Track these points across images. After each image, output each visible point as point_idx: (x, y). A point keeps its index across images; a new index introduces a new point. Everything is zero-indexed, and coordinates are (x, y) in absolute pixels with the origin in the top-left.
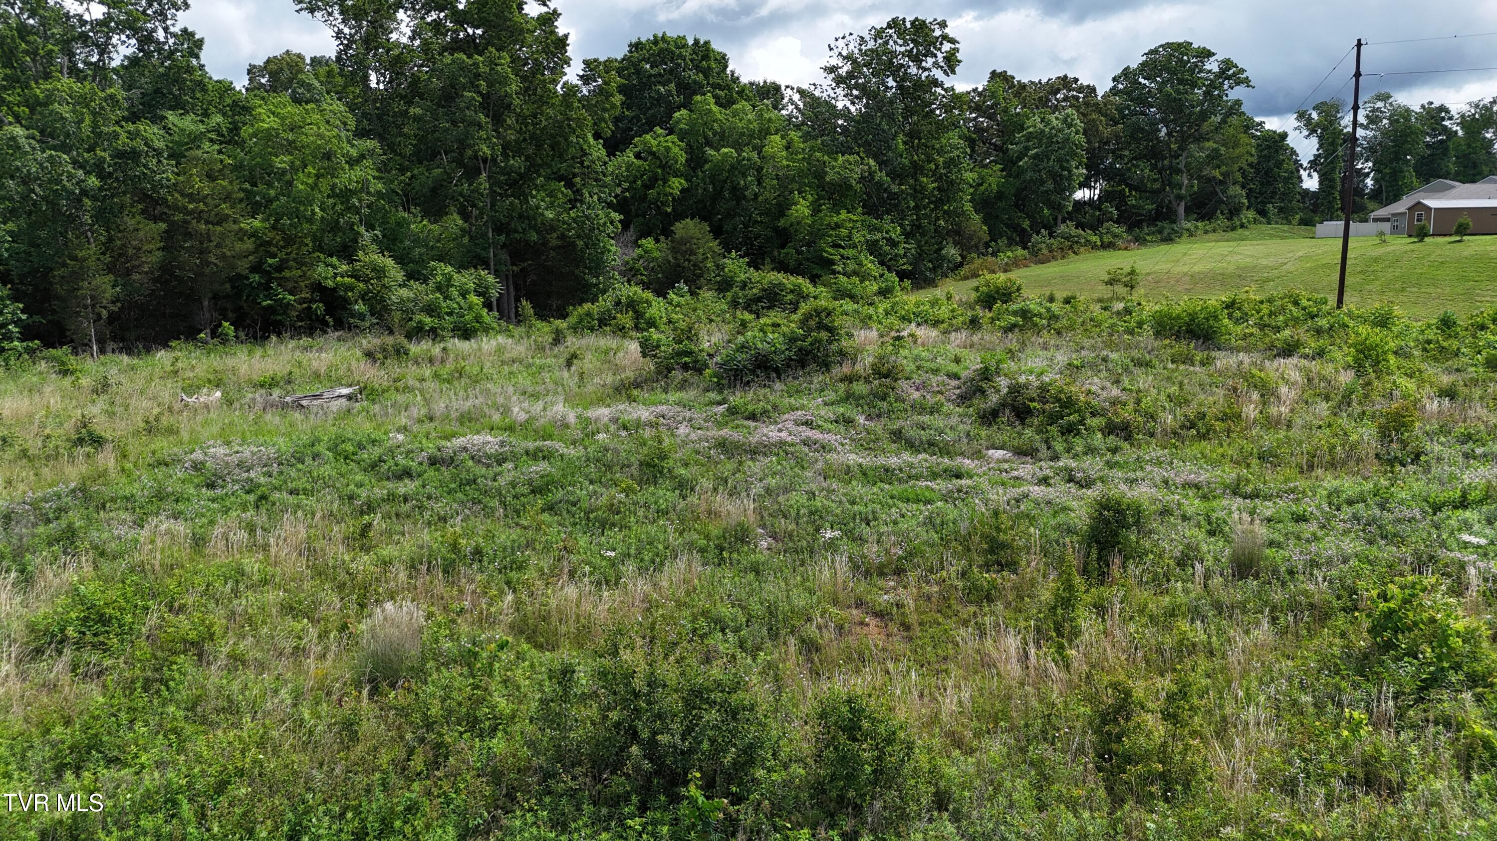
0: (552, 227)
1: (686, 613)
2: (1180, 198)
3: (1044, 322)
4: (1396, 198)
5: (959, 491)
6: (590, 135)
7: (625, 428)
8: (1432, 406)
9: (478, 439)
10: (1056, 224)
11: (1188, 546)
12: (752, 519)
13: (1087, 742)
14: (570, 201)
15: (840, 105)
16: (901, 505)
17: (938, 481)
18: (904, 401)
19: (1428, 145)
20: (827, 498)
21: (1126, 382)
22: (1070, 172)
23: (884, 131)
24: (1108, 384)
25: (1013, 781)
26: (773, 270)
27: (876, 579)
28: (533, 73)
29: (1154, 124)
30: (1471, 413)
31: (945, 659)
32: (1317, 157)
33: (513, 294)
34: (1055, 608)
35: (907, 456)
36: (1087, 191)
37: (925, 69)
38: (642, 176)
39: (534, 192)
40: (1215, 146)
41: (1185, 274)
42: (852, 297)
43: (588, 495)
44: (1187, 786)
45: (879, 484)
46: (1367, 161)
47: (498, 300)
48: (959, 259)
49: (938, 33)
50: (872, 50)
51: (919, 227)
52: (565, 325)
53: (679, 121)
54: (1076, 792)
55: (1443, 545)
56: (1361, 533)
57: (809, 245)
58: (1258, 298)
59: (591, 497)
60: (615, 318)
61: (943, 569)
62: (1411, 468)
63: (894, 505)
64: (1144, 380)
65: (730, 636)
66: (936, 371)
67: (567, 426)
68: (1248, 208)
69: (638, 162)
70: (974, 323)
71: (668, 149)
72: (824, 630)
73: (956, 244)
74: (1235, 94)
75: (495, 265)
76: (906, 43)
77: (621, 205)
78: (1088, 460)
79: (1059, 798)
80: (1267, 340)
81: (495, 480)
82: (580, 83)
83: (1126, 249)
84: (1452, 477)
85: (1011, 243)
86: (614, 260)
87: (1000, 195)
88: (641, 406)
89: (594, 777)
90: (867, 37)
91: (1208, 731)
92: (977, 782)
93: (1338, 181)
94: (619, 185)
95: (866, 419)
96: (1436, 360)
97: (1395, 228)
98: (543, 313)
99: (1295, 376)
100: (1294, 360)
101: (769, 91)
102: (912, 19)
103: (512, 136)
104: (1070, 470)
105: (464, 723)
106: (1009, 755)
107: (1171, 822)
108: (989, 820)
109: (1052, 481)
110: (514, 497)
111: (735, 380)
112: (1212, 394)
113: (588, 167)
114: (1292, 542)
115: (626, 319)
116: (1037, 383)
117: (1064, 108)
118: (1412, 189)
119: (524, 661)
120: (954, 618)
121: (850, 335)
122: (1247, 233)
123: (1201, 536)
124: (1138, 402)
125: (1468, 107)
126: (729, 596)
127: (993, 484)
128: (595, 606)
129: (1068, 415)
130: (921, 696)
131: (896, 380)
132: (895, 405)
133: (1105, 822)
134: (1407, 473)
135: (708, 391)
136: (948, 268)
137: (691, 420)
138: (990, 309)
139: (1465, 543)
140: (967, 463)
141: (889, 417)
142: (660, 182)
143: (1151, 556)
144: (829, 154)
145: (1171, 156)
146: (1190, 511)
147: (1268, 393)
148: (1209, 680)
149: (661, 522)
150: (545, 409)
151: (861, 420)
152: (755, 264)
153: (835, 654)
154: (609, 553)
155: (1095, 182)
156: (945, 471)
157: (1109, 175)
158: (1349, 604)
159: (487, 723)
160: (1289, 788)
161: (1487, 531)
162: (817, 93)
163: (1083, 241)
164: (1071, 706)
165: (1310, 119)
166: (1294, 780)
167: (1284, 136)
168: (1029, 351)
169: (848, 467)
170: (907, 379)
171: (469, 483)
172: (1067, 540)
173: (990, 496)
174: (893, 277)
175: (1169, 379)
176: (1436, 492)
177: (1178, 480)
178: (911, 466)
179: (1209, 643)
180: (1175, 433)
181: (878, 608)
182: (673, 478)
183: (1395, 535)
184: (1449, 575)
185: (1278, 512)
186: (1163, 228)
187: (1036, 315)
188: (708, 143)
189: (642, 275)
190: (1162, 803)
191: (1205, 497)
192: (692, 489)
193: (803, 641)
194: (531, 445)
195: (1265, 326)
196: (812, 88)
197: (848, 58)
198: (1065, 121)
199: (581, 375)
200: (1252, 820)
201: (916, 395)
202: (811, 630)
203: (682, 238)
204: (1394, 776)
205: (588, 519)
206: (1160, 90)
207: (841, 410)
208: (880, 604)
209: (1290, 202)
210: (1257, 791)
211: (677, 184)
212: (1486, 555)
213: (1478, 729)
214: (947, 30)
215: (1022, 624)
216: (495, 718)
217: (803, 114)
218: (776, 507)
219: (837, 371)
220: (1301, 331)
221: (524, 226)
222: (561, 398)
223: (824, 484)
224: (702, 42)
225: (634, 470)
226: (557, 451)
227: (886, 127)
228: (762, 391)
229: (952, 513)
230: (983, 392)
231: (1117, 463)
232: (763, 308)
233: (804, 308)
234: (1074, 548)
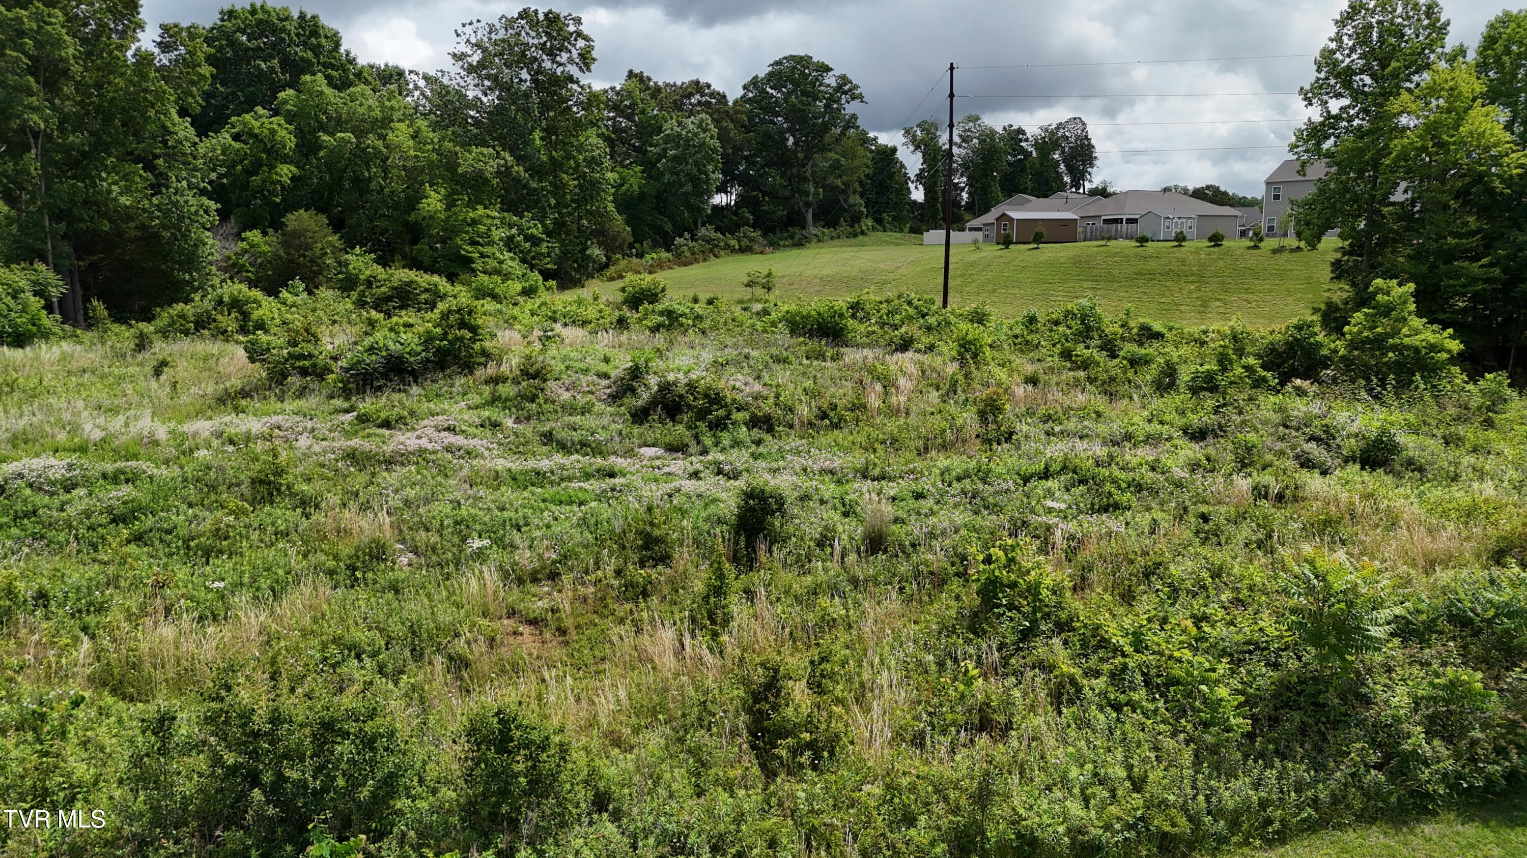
0: (128, 215)
1: (315, 642)
2: (808, 205)
3: (690, 322)
4: (986, 210)
5: (613, 490)
6: (173, 112)
7: (232, 442)
8: (1020, 391)
9: (37, 463)
10: (696, 227)
11: (826, 528)
12: (388, 535)
13: (740, 724)
14: (152, 186)
15: (471, 94)
16: (553, 508)
17: (592, 482)
18: (553, 402)
19: (1009, 164)
20: (474, 506)
21: (767, 378)
22: (707, 175)
23: (519, 125)
24: (750, 380)
25: (672, 772)
26: (404, 267)
27: (529, 585)
28: (97, 35)
29: (781, 132)
30: (1050, 396)
31: (603, 659)
32: (922, 170)
33: (80, 292)
34: (708, 596)
35: (559, 458)
36: (724, 196)
37: (560, 64)
38: (242, 161)
39: (104, 175)
40: (837, 156)
41: (815, 277)
42: (495, 297)
43: (186, 520)
44: (832, 753)
45: (530, 488)
46: (962, 176)
47: (61, 301)
48: (604, 259)
49: (572, 28)
50: (503, 41)
51: (563, 224)
52: (152, 329)
53: (285, 102)
54: (731, 774)
55: (1033, 512)
56: (968, 506)
57: (443, 241)
58: (878, 299)
59: (191, 523)
60: (215, 320)
61: (598, 568)
62: (1005, 446)
63: (547, 508)
64: (782, 375)
65: (367, 661)
66: (586, 371)
67: (156, 443)
68: (867, 217)
69: (237, 145)
70: (622, 323)
71: (273, 132)
72: (473, 645)
73: (600, 244)
74: (851, 108)
75: (55, 258)
76: (539, 35)
77: (217, 192)
78: (735, 452)
79: (717, 782)
80: (887, 337)
81: (62, 510)
82: (157, 51)
83: (762, 253)
84: (1038, 452)
85: (655, 246)
86: (212, 254)
87: (642, 196)
88: (251, 418)
89: (203, 836)
90: (498, 26)
91: (850, 697)
92: (637, 778)
93: (940, 195)
94: (214, 170)
95: (515, 422)
96: (1022, 351)
97: (986, 236)
98: (121, 315)
99: (913, 369)
100: (909, 354)
101: (391, 76)
102: (546, 11)
103: (69, 107)
104: (718, 463)
105: (29, 798)
106: (667, 746)
107: (818, 789)
108: (650, 814)
109: (702, 475)
110: (89, 529)
111: (364, 385)
112: (841, 387)
113: (174, 148)
114: (913, 518)
115: (230, 322)
116: (686, 381)
117: (698, 112)
118: (998, 202)
119: (108, 716)
120: (611, 618)
121: (493, 336)
122: (866, 239)
123: (837, 517)
124: (777, 396)
125: (1040, 131)
126: (365, 619)
127: (646, 481)
128: (199, 645)
129: (717, 410)
130: (578, 700)
131: (545, 381)
132: (544, 406)
133: (759, 798)
134: (1003, 450)
135: (333, 398)
136: (594, 269)
137: (313, 430)
138: (638, 312)
139: (1049, 508)
140: (620, 462)
141: (538, 419)
142: (265, 168)
143: (794, 540)
144: (462, 146)
145: (799, 165)
146: (827, 495)
147: (888, 384)
148: (848, 651)
149: (280, 545)
150: (127, 425)
151: (509, 423)
152: (383, 262)
153: (486, 668)
154: (216, 584)
155: (732, 187)
156: (598, 471)
157: (744, 179)
158: (961, 569)
159: (62, 794)
160: (918, 741)
161: (1066, 497)
162: (445, 81)
163: (722, 244)
164: (725, 691)
165: (914, 136)
166: (921, 735)
167: (894, 150)
168: (676, 350)
169: (497, 472)
170: (556, 379)
171: (26, 515)
172: (718, 530)
173: (644, 492)
174: (536, 277)
175: (804, 374)
176: (1025, 466)
177: (815, 467)
178: (563, 467)
179: (847, 616)
180: (811, 424)
181: (532, 616)
182: (293, 495)
183: (995, 505)
184: (1038, 537)
185: (901, 491)
186: (795, 233)
187: (681, 316)
188: (323, 128)
189: (248, 271)
190: (810, 772)
191: (839, 482)
192: (317, 506)
193: (451, 658)
194: (109, 467)
195: (884, 324)
196: (440, 74)
197: (478, 45)
198: (700, 126)
199: (174, 385)
200: (888, 774)
201: (566, 396)
202: (460, 646)
203: (294, 231)
204: (1002, 719)
205: (188, 548)
206: (786, 100)
207: (487, 413)
208: (534, 611)
209: (902, 211)
210: (892, 748)
211: (286, 172)
212: (1065, 518)
213: (1065, 668)
214: (581, 28)
215: (677, 617)
216: (72, 786)
217: (430, 101)
218: (416, 519)
219: (480, 373)
220: (915, 327)
221: (91, 213)
222: (149, 411)
223: (470, 492)
224: (309, 17)
225: (245, 489)
226: (144, 472)
227: (521, 121)
228: (396, 396)
229: (605, 511)
230: (633, 390)
231: (761, 454)
232: (395, 308)
233: (441, 306)
234: (723, 538)
